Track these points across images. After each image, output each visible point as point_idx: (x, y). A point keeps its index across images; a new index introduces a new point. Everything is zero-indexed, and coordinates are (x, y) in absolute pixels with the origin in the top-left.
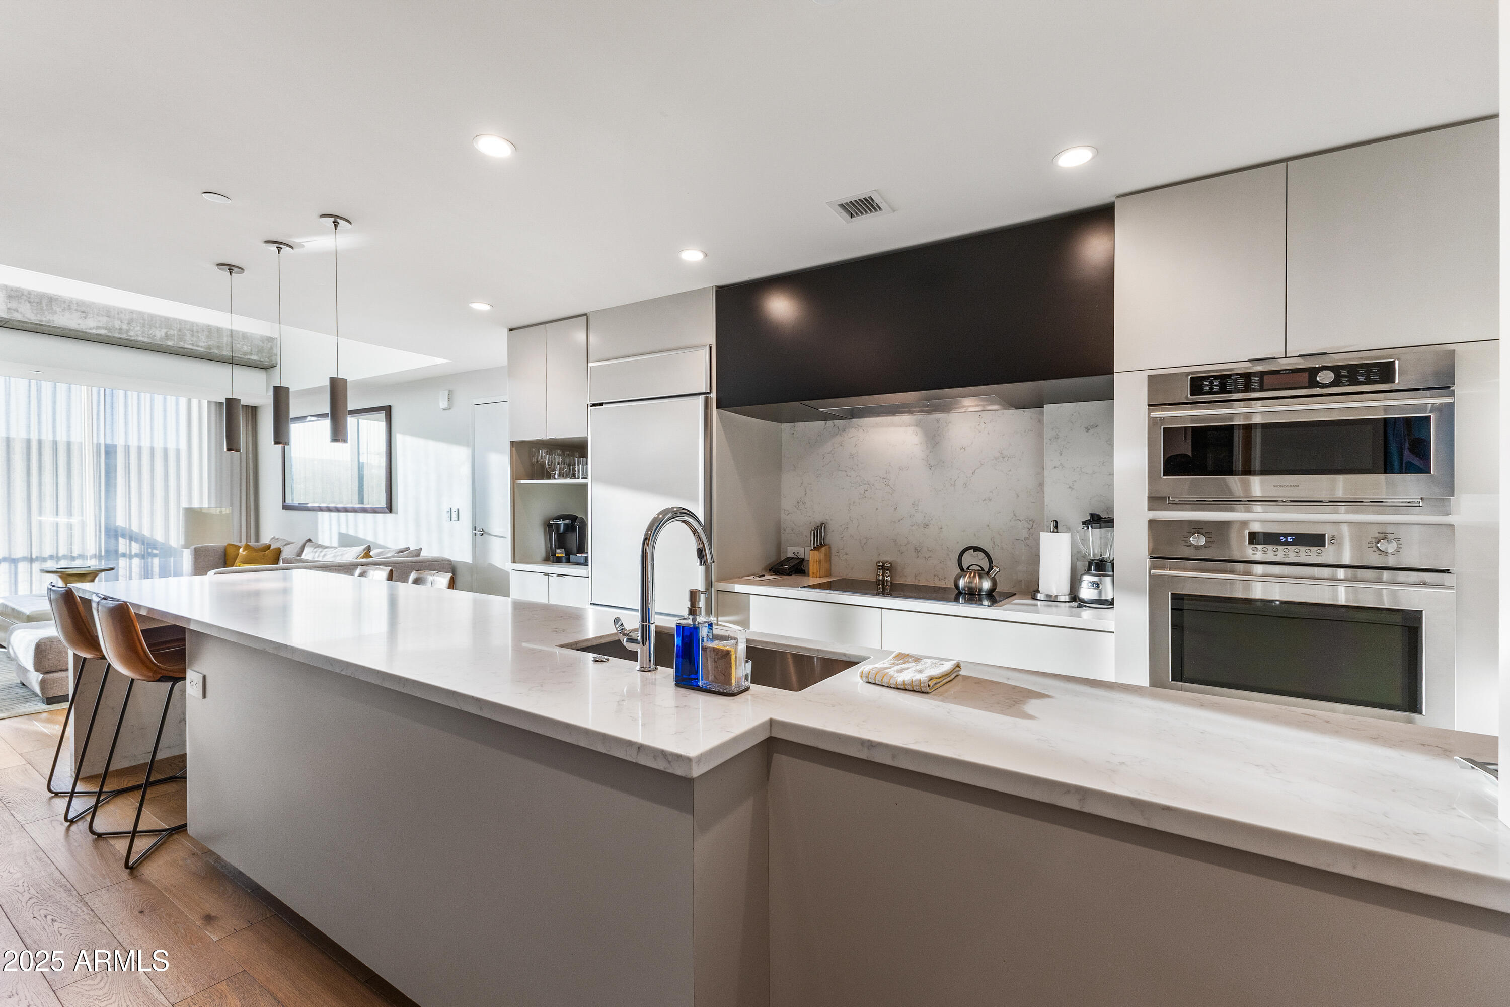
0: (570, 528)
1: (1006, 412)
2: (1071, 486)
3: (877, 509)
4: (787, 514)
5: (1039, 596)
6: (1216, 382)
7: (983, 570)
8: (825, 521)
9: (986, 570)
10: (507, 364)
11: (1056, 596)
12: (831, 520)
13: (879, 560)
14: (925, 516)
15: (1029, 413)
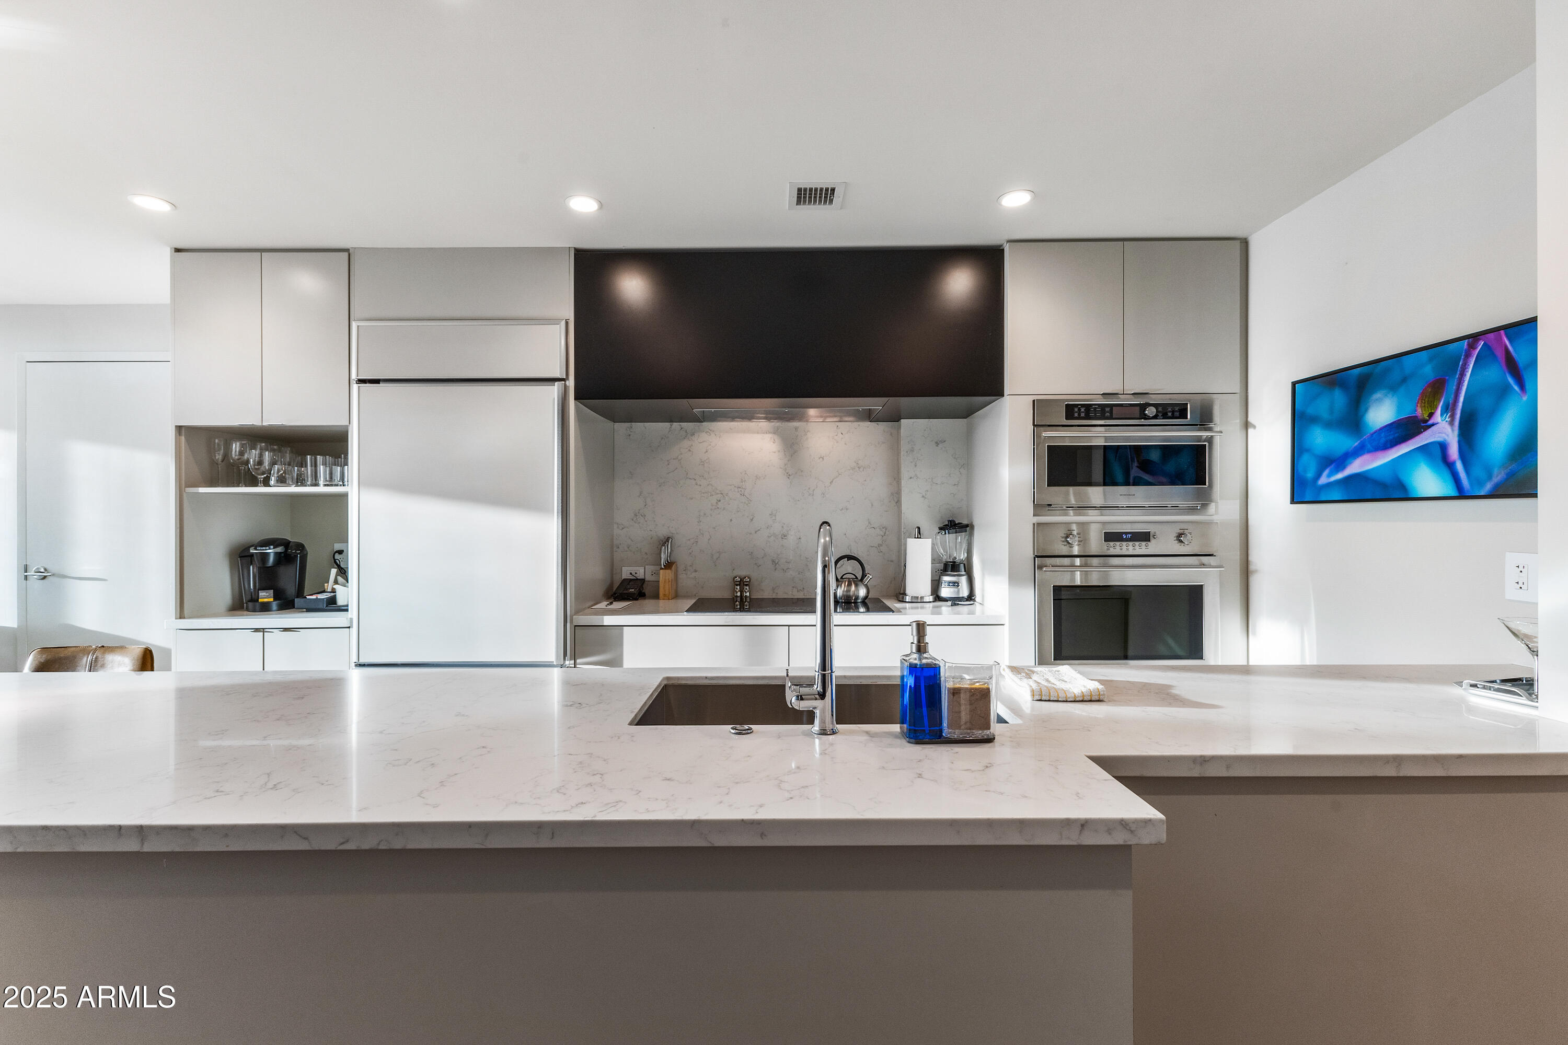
0: (285, 558)
1: (861, 424)
2: (924, 494)
3: (731, 520)
4: (621, 528)
5: (908, 599)
6: (1083, 410)
7: (857, 578)
8: (670, 535)
9: (859, 577)
10: (168, 301)
11: (922, 598)
12: (677, 533)
13: (735, 575)
14: (783, 527)
15: (882, 426)
